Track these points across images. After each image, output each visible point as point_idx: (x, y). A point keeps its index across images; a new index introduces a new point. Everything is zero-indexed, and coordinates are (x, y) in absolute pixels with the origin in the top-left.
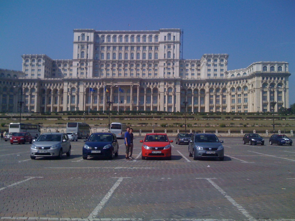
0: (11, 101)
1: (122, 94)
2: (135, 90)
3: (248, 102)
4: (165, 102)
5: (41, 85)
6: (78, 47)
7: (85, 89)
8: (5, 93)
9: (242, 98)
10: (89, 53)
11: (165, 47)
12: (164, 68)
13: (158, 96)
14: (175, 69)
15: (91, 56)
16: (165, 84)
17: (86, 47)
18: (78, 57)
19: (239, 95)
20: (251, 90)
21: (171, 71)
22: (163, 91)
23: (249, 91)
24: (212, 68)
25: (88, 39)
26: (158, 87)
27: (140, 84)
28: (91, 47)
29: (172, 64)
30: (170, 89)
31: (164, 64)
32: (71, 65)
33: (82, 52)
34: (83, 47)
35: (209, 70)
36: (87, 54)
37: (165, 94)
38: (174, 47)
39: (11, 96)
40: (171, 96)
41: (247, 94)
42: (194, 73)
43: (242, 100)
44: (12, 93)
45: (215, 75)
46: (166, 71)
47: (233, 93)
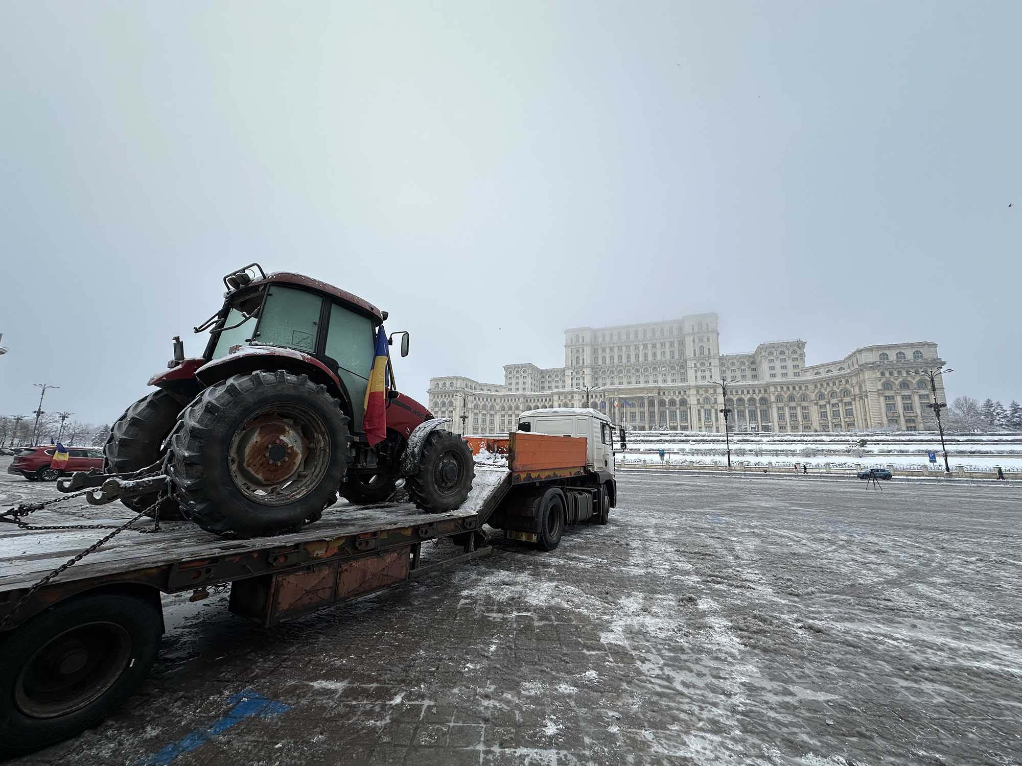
0: (492, 422)
1: (633, 410)
2: (651, 404)
3: (855, 416)
4: (700, 420)
5: (527, 401)
6: (572, 351)
7: (581, 403)
8: (484, 412)
9: (841, 409)
10: (585, 358)
11: (694, 342)
12: (696, 371)
13: (689, 410)
14: (713, 371)
15: (588, 361)
16: (698, 392)
17: (581, 351)
18: (572, 364)
19: (833, 405)
20: (858, 395)
21: (707, 374)
22: (696, 402)
23: (853, 397)
24: (778, 364)
25: (583, 341)
26: (685, 397)
27: (659, 394)
28: (588, 350)
29: (707, 364)
30: (707, 399)
31: (696, 364)
32: (564, 375)
33: (578, 358)
34: (578, 351)
35: (772, 368)
36: (583, 359)
37: (699, 408)
38: (708, 340)
39: (491, 415)
40: (710, 410)
41: (850, 404)
42: (746, 374)
43: (841, 412)
44: (492, 412)
45: (785, 375)
46: (699, 374)
47: (822, 402)
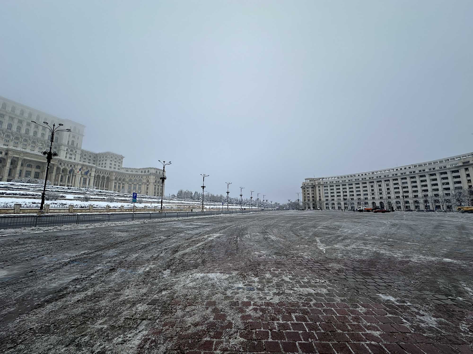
9: (137, 187)
12: (67, 153)
13: (74, 177)
14: (77, 155)
20: (145, 183)
22: (80, 173)
24: (113, 163)
26: (74, 169)
27: (58, 164)
29: (74, 151)
31: (67, 149)
38: (78, 139)
40: (86, 179)
41: (140, 185)
45: (115, 168)
46: (68, 156)
47: (131, 183)
